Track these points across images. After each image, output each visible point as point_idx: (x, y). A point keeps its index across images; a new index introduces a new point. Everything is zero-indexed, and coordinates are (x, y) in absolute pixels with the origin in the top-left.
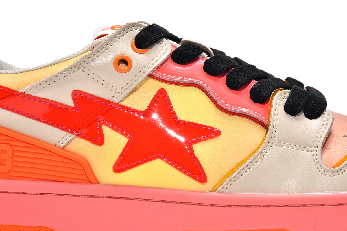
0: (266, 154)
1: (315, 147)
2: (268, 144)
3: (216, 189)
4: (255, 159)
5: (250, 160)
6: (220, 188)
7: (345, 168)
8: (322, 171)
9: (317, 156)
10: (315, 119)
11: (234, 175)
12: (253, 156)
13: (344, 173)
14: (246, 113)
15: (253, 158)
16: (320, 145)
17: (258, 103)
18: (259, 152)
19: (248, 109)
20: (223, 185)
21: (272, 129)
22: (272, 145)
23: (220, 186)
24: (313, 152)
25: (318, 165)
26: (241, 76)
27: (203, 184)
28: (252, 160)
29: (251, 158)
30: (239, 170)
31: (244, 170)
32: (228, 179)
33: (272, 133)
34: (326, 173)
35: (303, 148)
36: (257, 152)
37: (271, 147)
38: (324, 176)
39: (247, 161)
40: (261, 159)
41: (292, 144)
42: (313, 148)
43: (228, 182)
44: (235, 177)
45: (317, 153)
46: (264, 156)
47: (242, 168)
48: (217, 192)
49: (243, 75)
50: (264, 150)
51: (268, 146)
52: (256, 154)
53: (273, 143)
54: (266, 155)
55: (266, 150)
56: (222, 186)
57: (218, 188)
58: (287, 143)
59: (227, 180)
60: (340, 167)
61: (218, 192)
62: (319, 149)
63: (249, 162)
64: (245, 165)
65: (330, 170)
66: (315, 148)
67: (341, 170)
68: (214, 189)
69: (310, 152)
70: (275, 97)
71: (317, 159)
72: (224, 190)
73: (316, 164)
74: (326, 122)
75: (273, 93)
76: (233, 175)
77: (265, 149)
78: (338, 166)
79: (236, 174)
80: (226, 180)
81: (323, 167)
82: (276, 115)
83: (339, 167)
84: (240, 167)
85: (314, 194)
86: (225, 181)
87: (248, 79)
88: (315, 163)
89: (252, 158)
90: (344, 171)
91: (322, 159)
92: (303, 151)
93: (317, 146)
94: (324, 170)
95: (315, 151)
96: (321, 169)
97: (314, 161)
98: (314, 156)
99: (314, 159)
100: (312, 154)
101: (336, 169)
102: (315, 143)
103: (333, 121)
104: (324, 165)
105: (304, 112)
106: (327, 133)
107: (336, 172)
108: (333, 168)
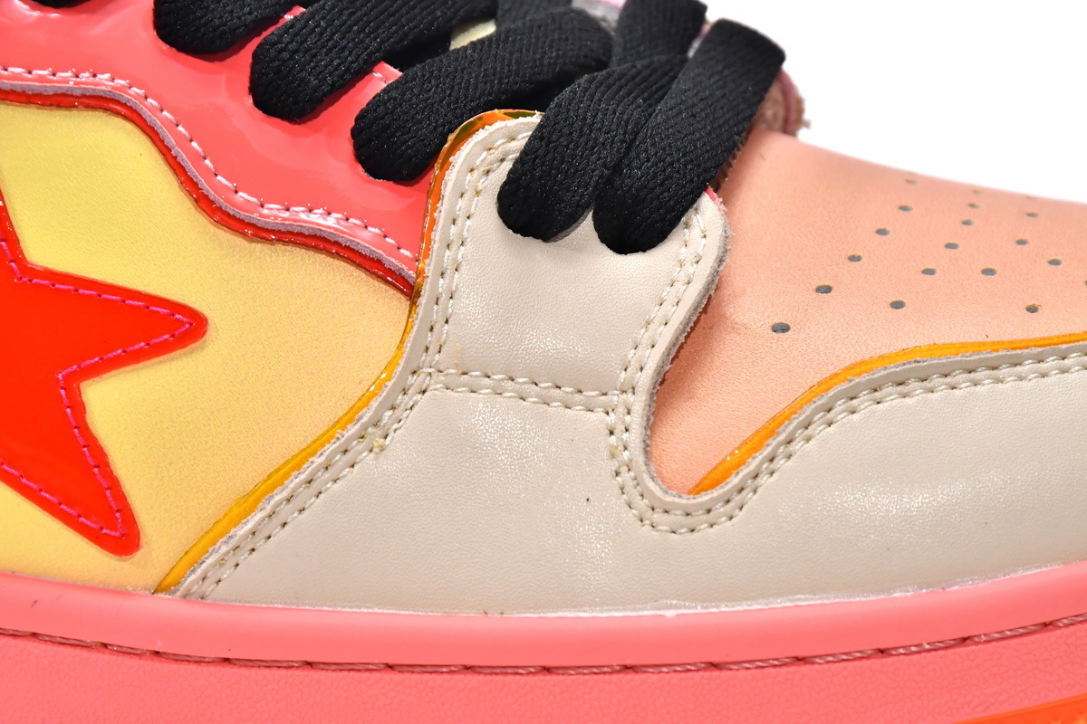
0: (395, 426)
1: (624, 392)
2: (411, 379)
3: (178, 583)
4: (346, 451)
5: (322, 459)
6: (189, 579)
7: (744, 493)
8: (643, 504)
9: (626, 436)
10: (644, 251)
11: (249, 526)
12: (338, 439)
13: (740, 515)
14: (325, 232)
15: (334, 446)
16: (645, 380)
17: (389, 180)
18: (365, 420)
19: (335, 215)
20: (204, 566)
21: (428, 312)
22: (428, 386)
23: (193, 571)
24: (611, 414)
25: (626, 477)
26: (315, 55)
27: (124, 557)
28: (330, 458)
29: (328, 446)
30: (272, 502)
31: (296, 503)
32: (226, 542)
33: (432, 329)
34: (658, 517)
35: (572, 393)
36: (358, 420)
37: (424, 392)
38: (647, 528)
39: (311, 460)
40: (371, 451)
41: (520, 380)
42: (614, 398)
43: (227, 553)
44: (254, 533)
45: (628, 418)
46: (386, 437)
47: (285, 494)
48: (179, 594)
49: (326, 54)
50: (393, 408)
51: (411, 391)
52: (353, 430)
53: (434, 376)
54: (395, 430)
55: (402, 407)
56: (199, 572)
57: (184, 577)
58: (495, 377)
59: (218, 544)
60: (721, 491)
61: (185, 596)
62: (639, 402)
63: (314, 465)
64: (297, 480)
65: (677, 506)
66: (624, 396)
67: (728, 501)
68: (169, 580)
69: (600, 414)
70: (459, 159)
71: (626, 448)
72: (208, 587)
73: (617, 474)
74: (690, 269)
75: (451, 137)
76: (245, 524)
77: (398, 402)
78: (713, 486)
79: (259, 523)
80: (216, 547)
81: (647, 487)
82: (454, 247)
83: (716, 493)
84: (279, 489)
85: (595, 614)
86: (210, 550)
87: (348, 70)
88: (614, 465)
89: (330, 448)
90: (741, 508)
91: (648, 449)
92: (569, 408)
93: (634, 388)
94: (650, 501)
95: (622, 410)
96: (640, 498)
97: (613, 456)
98: (615, 432)
99: (611, 446)
100: (607, 425)
101: (704, 498)
102: (624, 372)
103: (719, 266)
104: (653, 478)
105: (595, 218)
106: (681, 324)
107: (703, 514)
108: (691, 496)
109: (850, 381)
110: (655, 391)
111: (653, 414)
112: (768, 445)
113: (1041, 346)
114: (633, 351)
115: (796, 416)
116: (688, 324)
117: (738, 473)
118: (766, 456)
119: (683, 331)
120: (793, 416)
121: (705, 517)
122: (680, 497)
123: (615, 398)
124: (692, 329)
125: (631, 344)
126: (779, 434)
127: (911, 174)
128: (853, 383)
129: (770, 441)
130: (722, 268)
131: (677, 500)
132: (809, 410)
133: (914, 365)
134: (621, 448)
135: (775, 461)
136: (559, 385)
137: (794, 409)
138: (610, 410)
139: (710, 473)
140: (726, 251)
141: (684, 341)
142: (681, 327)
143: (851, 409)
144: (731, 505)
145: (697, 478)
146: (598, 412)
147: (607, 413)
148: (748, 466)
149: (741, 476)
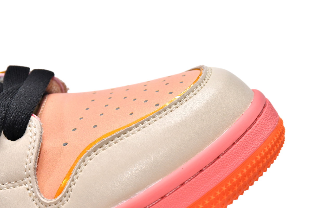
7: (69, 192)
9: (32, 189)
10: (21, 138)
13: (70, 199)
16: (32, 172)
24: (26, 185)
25: (36, 200)
35: (14, 183)
45: (31, 184)
60: (63, 194)
62: (33, 179)
65: (52, 203)
66: (28, 178)
73: (33, 200)
74: (34, 137)
78: (60, 194)
81: (42, 201)
83: (61, 196)
88: (32, 198)
90: (69, 197)
91: (39, 190)
92: (15, 187)
93: (30, 175)
94: (44, 205)
95: (29, 182)
96: (41, 205)
97: (30, 196)
98: (29, 189)
99: (29, 193)
100: (26, 188)
101: (58, 198)
102: (25, 172)
103: (41, 134)
104: (43, 198)
105: (4, 134)
106: (36, 153)
107: (60, 202)
108: (55, 199)
109: (87, 152)
110: (35, 174)
111: (38, 180)
112: (71, 177)
113: (136, 123)
114: (26, 165)
115: (76, 167)
116: (38, 153)
117: (65, 188)
118: (71, 180)
119: (37, 155)
120: (75, 167)
121: (61, 203)
122: (52, 200)
123: (26, 180)
124: (40, 153)
125: (25, 164)
126: (72, 173)
127: (95, 91)
128: (88, 152)
129: (71, 176)
130: (42, 134)
131: (51, 201)
132: (78, 164)
133: (103, 141)
134: (32, 193)
135: (74, 181)
136: (10, 182)
137: (74, 165)
138: (26, 184)
139: (58, 191)
140: (42, 129)
141: (38, 158)
142: (36, 154)
143: (90, 159)
144: (66, 197)
145: (55, 194)
146: (23, 185)
147: (25, 185)
148: (67, 185)
149: (66, 188)
